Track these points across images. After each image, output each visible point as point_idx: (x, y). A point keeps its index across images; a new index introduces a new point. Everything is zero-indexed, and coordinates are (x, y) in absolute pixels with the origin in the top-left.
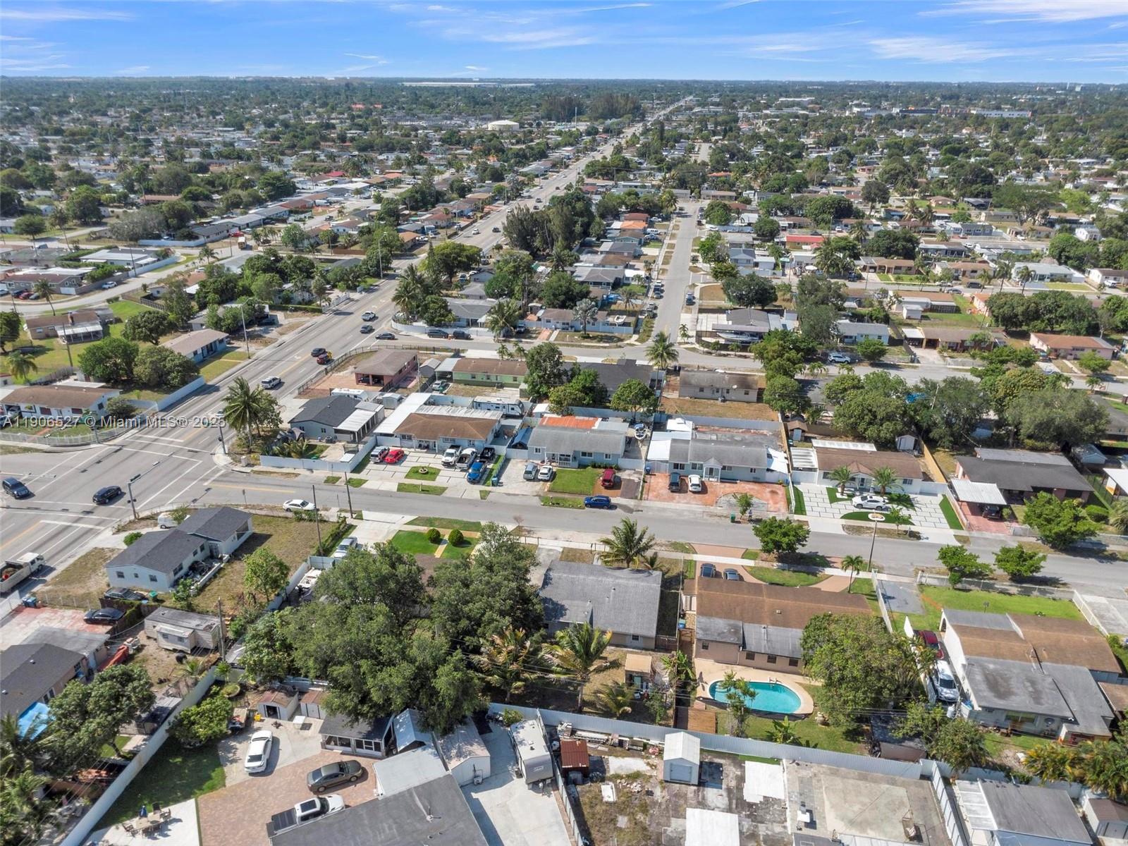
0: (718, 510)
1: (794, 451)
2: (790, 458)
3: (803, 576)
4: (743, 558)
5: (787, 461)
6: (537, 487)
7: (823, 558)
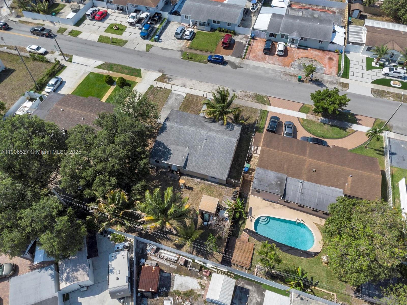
0: (291, 70)
1: (352, 28)
2: (347, 33)
3: (337, 129)
4: (300, 111)
5: (345, 36)
6: (182, 44)
7: (353, 115)
